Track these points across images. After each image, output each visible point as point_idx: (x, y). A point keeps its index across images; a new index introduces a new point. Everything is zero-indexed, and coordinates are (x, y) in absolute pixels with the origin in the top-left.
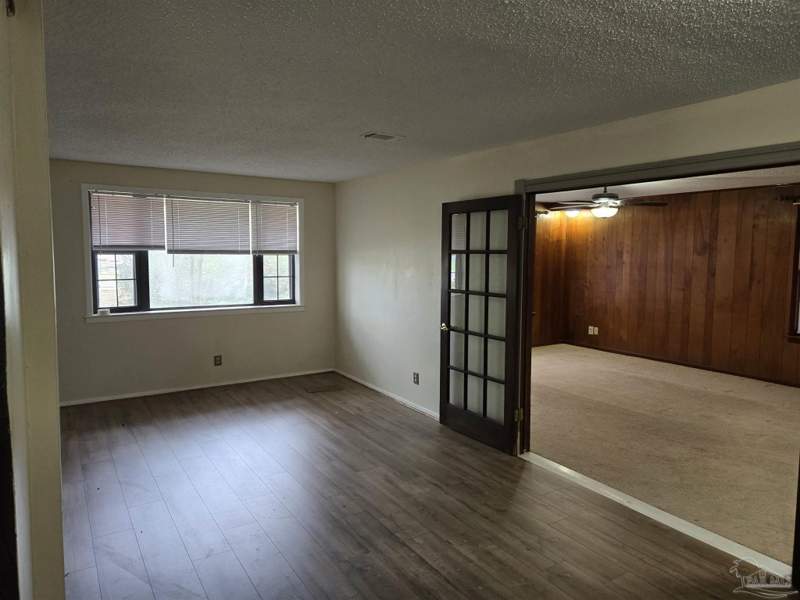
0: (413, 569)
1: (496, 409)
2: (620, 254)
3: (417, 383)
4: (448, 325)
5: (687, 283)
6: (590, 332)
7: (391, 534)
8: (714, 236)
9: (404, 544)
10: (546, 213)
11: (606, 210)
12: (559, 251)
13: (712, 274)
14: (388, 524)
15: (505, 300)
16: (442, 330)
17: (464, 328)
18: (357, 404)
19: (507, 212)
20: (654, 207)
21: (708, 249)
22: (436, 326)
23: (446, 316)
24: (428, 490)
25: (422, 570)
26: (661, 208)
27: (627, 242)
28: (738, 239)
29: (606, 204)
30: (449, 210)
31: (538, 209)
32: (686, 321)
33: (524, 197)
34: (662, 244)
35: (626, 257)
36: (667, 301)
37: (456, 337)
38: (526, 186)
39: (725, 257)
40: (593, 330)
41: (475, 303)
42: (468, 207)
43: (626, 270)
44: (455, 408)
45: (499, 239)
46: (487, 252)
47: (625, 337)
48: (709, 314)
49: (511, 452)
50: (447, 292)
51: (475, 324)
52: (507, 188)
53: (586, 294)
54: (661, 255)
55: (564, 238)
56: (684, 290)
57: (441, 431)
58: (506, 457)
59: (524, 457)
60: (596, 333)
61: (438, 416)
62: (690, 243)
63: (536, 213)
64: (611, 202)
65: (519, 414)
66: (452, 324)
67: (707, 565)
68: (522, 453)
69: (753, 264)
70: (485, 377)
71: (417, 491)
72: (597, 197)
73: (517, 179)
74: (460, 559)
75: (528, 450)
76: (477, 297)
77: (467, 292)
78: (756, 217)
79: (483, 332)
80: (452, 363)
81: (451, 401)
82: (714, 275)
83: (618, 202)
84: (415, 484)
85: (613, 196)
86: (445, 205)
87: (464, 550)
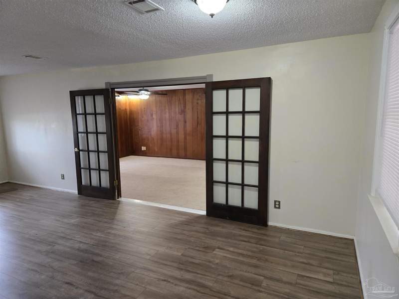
0: (77, 246)
1: (105, 182)
2: (152, 115)
3: (64, 179)
4: (79, 149)
5: (177, 126)
6: (143, 149)
7: (64, 238)
8: (185, 107)
9: (71, 239)
10: (119, 96)
11: (144, 96)
12: (126, 114)
13: (185, 122)
14: (62, 235)
15: (106, 135)
16: (75, 152)
17: (87, 149)
18: (29, 195)
19: (103, 96)
20: (163, 96)
21: (183, 112)
22: (72, 150)
23: (77, 144)
24: (78, 219)
25: (81, 245)
26: (166, 96)
27: (154, 109)
28: (193, 108)
29: (144, 94)
30: (73, 95)
31: (116, 94)
32: (178, 141)
33: (110, 90)
34: (167, 110)
35: (154, 116)
36: (171, 134)
37: (83, 154)
38: (110, 85)
39: (189, 115)
40: (144, 148)
41: (92, 137)
42: (84, 93)
43: (155, 122)
44: (86, 187)
45: (100, 108)
46: (95, 114)
47: (156, 150)
48: (185, 138)
49: (114, 199)
50: (76, 133)
51: (92, 147)
52: (102, 86)
53: (140, 133)
54: (167, 115)
55: (128, 108)
56: (176, 129)
57: (79, 197)
58: (111, 201)
59: (120, 199)
60: (145, 149)
61: (77, 192)
62: (177, 110)
63: (115, 96)
64: (146, 93)
65: (116, 182)
66: (81, 148)
67: (184, 217)
68: (118, 198)
69: (198, 118)
70: (99, 170)
71: (73, 221)
72: (140, 90)
73: (107, 82)
74: (98, 238)
75: (121, 197)
76: (92, 134)
77: (87, 133)
78: (198, 99)
79: (96, 150)
80: (82, 166)
81: (83, 184)
82: (186, 122)
83: (149, 93)
84: (71, 219)
85: (147, 90)
86: (71, 92)
87: (99, 234)
